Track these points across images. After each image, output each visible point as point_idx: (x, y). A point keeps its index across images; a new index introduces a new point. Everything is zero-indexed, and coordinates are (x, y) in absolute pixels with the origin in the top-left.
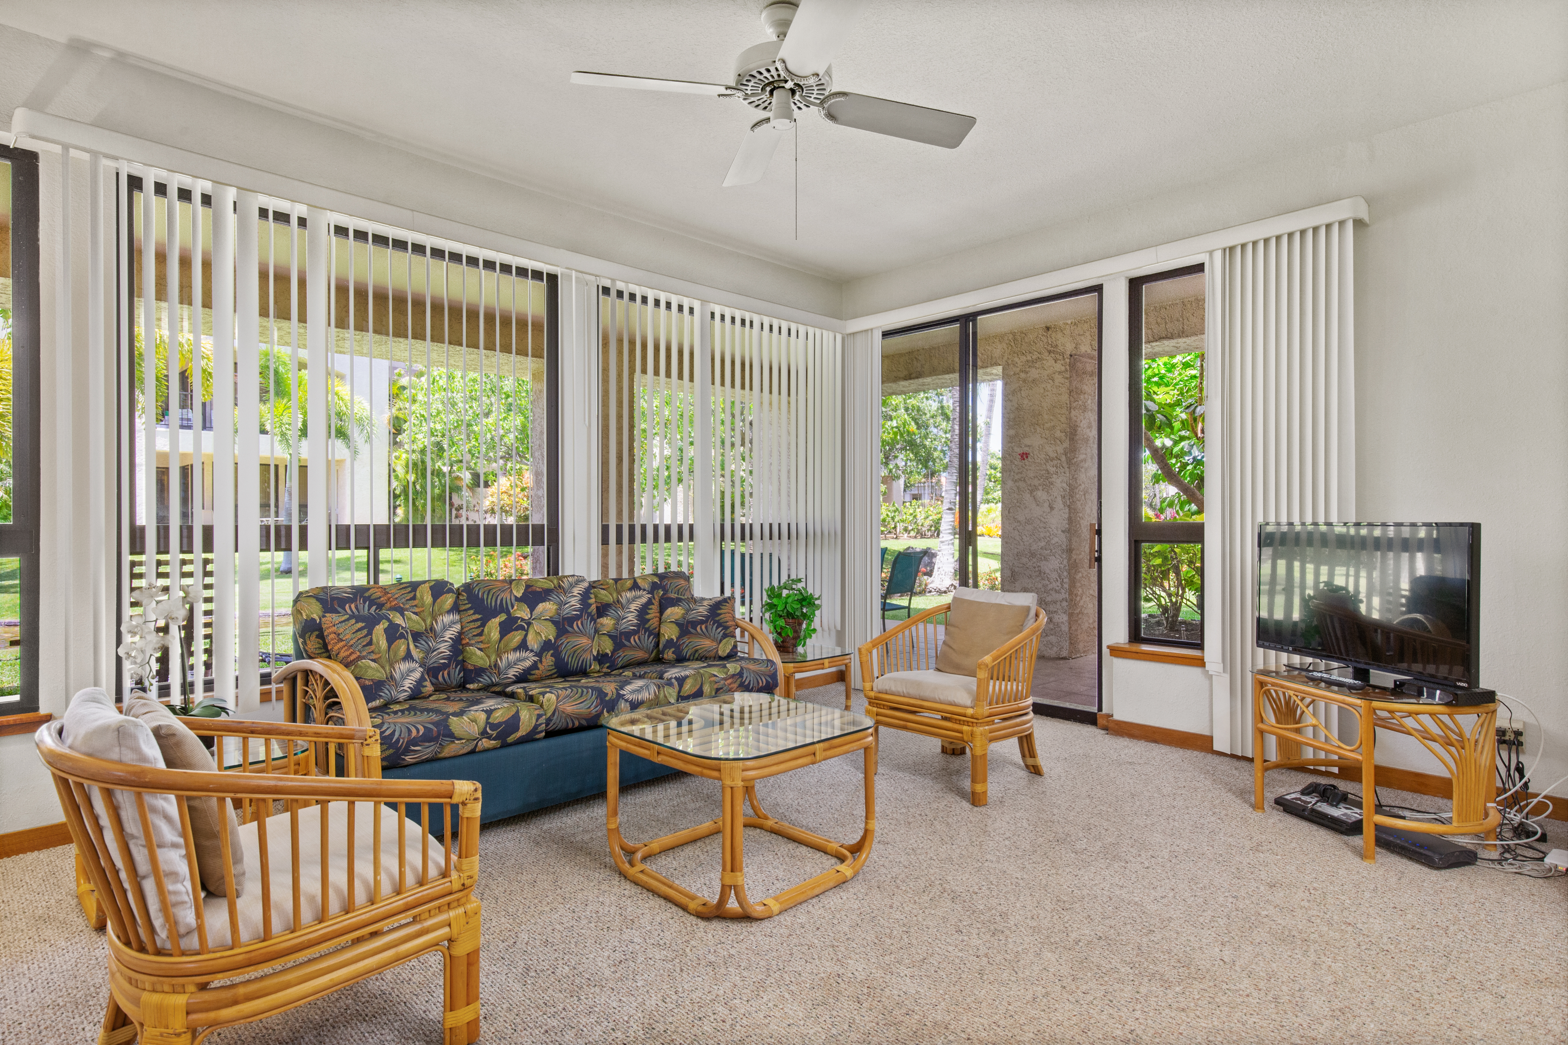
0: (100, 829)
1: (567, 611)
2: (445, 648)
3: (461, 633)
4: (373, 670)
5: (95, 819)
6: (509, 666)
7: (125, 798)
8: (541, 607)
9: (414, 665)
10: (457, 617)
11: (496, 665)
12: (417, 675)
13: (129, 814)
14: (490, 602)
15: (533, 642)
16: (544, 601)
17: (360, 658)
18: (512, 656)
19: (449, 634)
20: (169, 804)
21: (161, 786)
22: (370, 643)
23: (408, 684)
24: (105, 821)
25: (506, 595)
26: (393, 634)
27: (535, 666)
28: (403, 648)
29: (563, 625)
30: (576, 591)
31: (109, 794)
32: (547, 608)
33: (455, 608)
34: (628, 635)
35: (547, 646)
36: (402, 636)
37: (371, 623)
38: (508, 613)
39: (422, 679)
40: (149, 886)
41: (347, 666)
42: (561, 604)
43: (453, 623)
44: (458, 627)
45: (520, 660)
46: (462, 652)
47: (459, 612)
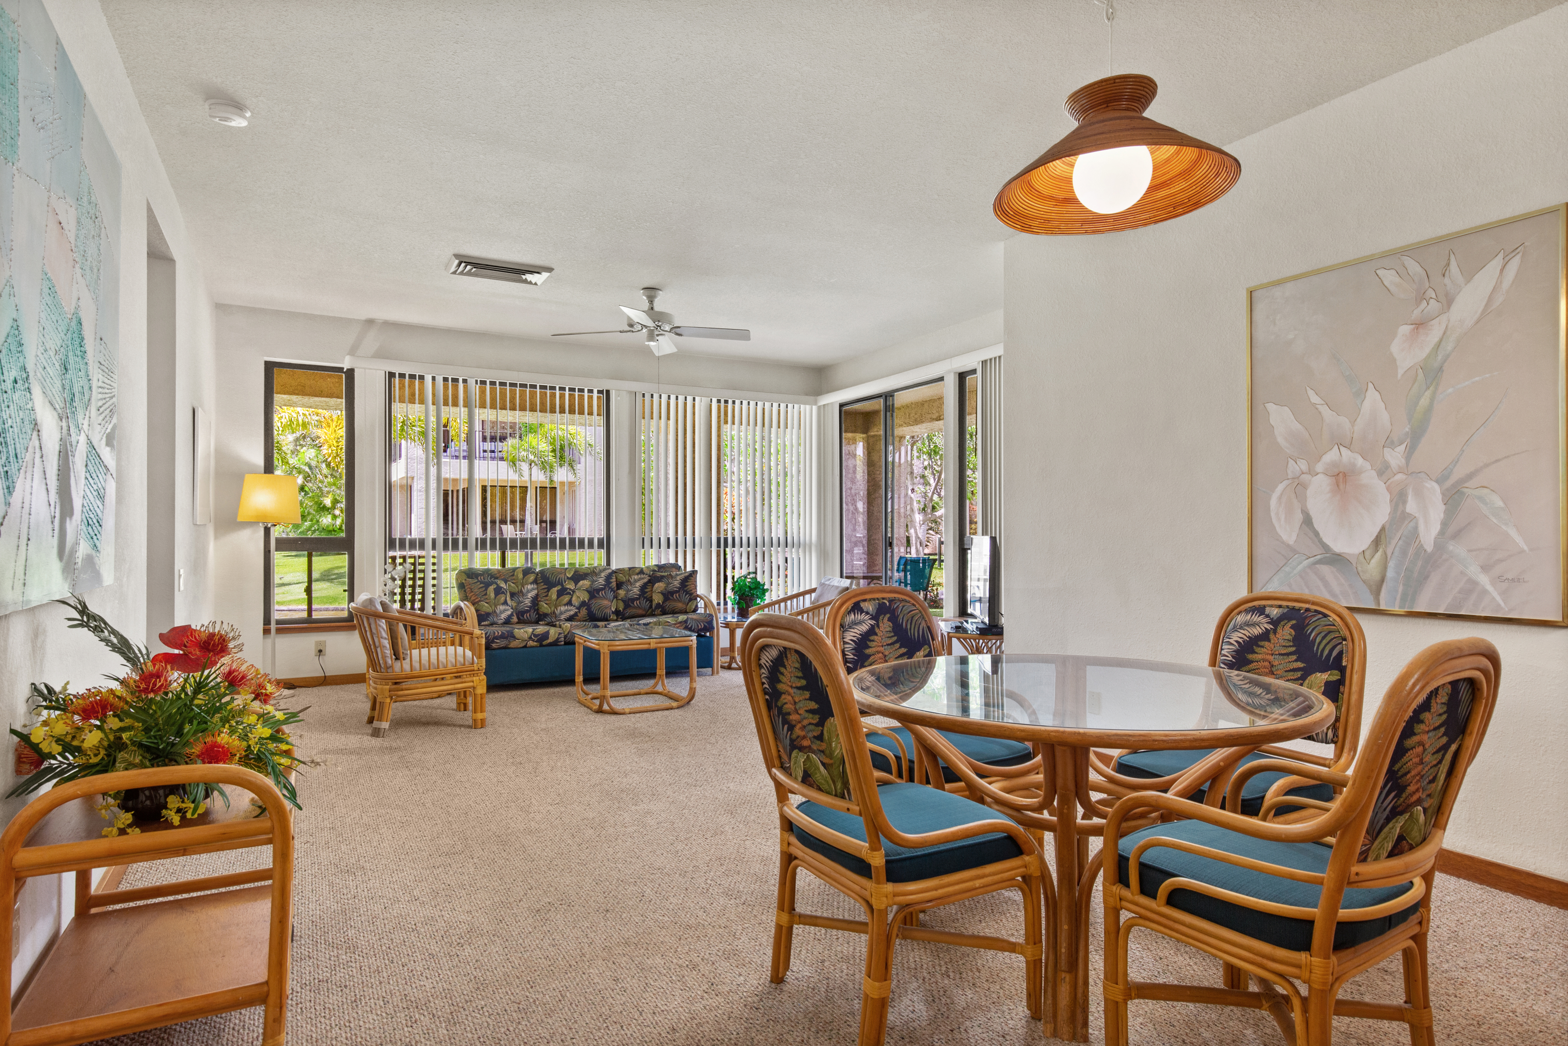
0: (366, 631)
1: (596, 585)
2: (527, 602)
3: (537, 595)
4: (485, 607)
5: (365, 628)
6: (561, 613)
7: (372, 620)
8: (581, 582)
9: (508, 607)
10: (535, 586)
11: (554, 612)
12: (509, 613)
13: (373, 626)
14: (553, 579)
15: (575, 601)
16: (583, 579)
17: (480, 601)
18: (563, 608)
19: (530, 595)
20: (383, 623)
21: (380, 616)
22: (486, 594)
23: (503, 616)
24: (367, 629)
25: (562, 576)
26: (498, 591)
27: (576, 614)
28: (503, 599)
29: (593, 593)
30: (603, 575)
31: (368, 619)
32: (585, 583)
33: (535, 582)
34: (633, 600)
35: (583, 604)
36: (503, 593)
37: (487, 585)
38: (562, 585)
39: (512, 615)
40: (379, 650)
41: (473, 604)
42: (593, 582)
43: (533, 589)
44: (536, 592)
45: (567, 611)
46: (538, 604)
47: (537, 584)
